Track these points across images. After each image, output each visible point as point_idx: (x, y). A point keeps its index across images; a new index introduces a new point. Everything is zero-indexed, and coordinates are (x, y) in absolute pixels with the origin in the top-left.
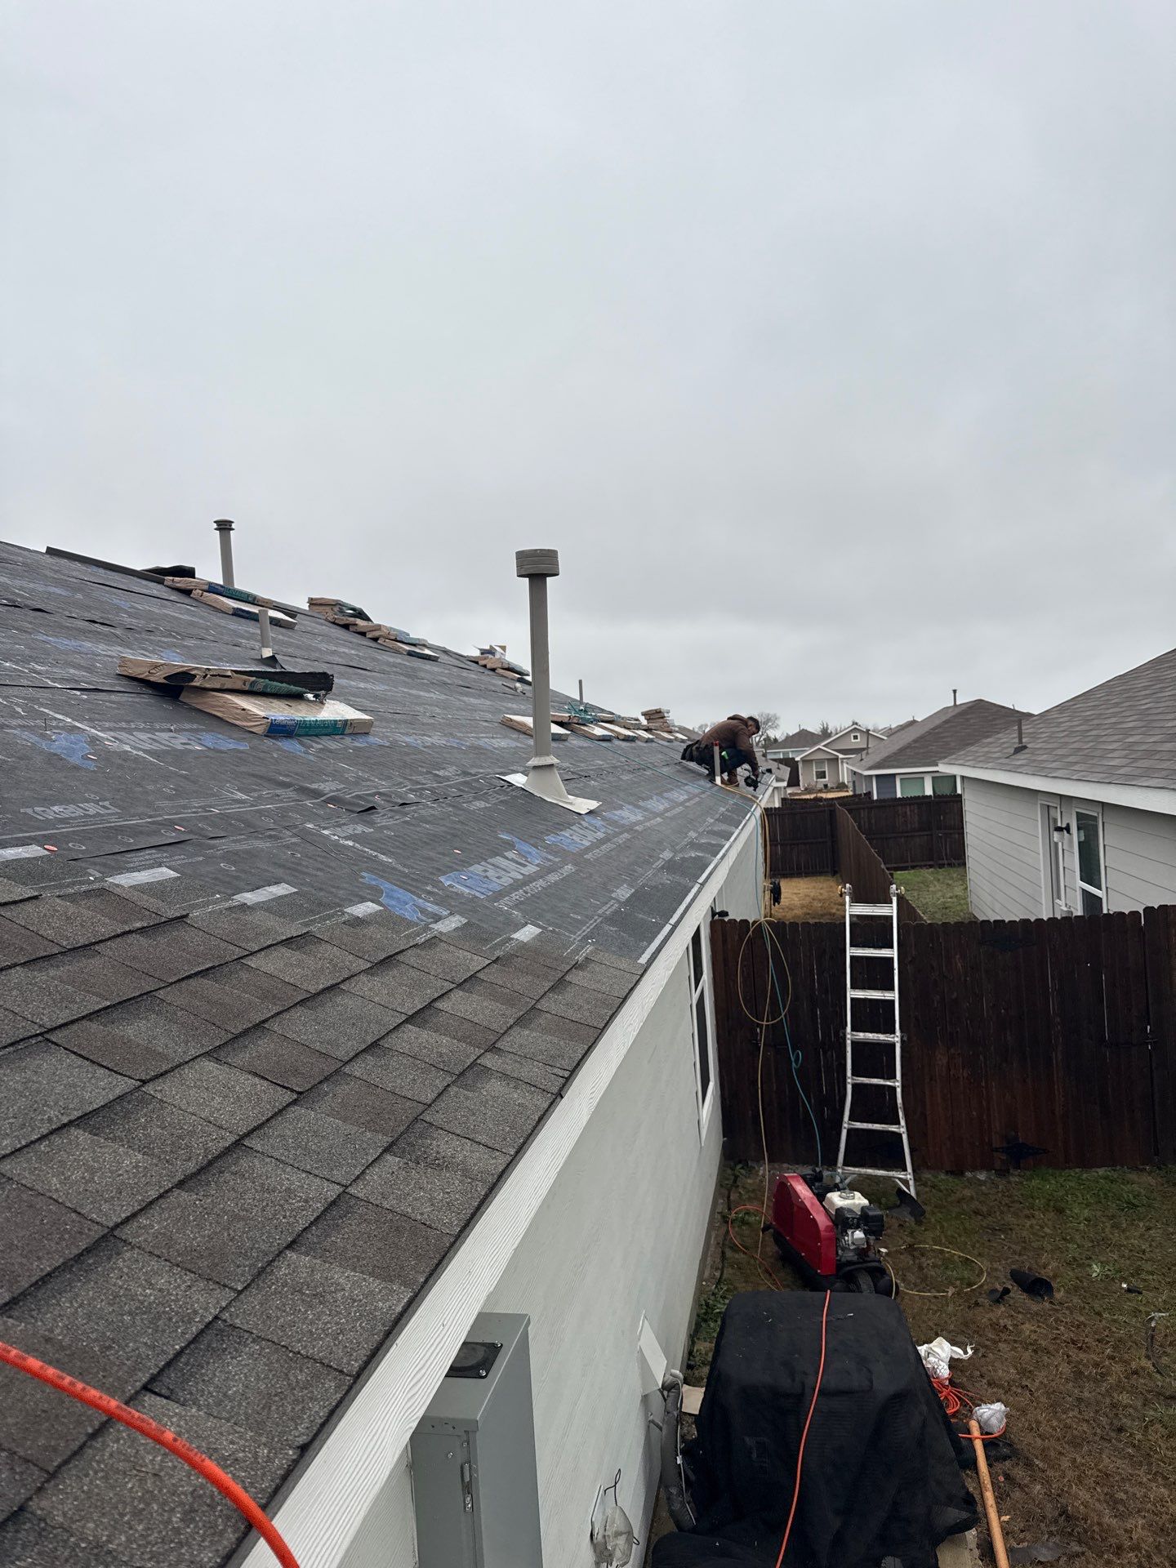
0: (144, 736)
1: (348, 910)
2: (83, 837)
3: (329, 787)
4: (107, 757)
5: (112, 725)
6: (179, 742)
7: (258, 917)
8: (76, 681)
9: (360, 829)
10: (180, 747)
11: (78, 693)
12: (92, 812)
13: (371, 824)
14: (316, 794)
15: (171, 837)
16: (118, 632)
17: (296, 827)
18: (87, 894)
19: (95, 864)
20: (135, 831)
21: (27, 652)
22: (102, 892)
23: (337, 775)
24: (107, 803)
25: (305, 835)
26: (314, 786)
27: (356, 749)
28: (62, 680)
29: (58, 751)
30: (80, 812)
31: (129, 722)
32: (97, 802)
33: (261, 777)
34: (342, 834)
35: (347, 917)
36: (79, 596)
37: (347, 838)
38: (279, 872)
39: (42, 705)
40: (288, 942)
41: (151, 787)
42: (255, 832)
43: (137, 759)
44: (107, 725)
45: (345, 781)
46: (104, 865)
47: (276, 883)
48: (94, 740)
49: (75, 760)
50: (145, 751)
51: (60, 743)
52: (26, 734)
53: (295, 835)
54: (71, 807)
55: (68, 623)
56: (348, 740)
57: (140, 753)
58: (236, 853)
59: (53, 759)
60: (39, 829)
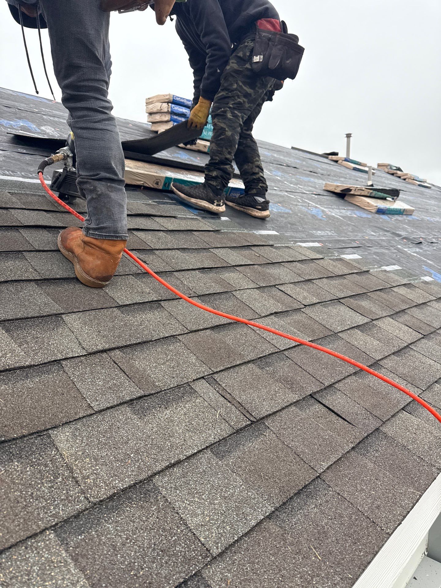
0: (338, 211)
1: (422, 278)
2: (330, 242)
3: (403, 233)
4: (329, 217)
5: (327, 206)
6: (348, 213)
7: (392, 275)
8: (312, 192)
9: (418, 250)
10: (349, 215)
11: (314, 195)
12: (329, 234)
13: (421, 248)
14: (399, 235)
15: (356, 245)
16: (319, 175)
17: (395, 246)
18: (337, 259)
19: (335, 251)
20: (343, 241)
21: (296, 181)
22: (341, 260)
23: (404, 229)
24: (333, 232)
25: (398, 250)
26: (397, 232)
27: (408, 220)
28: (308, 191)
29: (314, 214)
30: (326, 234)
31: (331, 206)
32: (330, 231)
33: (379, 228)
34: (411, 251)
35: (421, 281)
36: (304, 163)
37: (414, 252)
38: (394, 261)
39: (305, 199)
40: (404, 285)
41: (344, 228)
42: (382, 247)
43: (337, 218)
44: (325, 206)
45: (407, 232)
46: (338, 251)
47: (394, 265)
48: (323, 211)
49: (320, 217)
50: (339, 216)
51: (314, 211)
52: (304, 208)
53: (395, 249)
54: (323, 232)
55: (304, 172)
56: (405, 217)
57: (338, 216)
58: (378, 253)
59: (313, 216)
60: (316, 238)
